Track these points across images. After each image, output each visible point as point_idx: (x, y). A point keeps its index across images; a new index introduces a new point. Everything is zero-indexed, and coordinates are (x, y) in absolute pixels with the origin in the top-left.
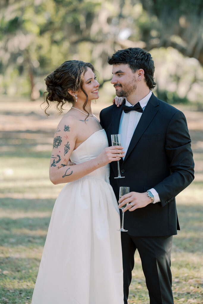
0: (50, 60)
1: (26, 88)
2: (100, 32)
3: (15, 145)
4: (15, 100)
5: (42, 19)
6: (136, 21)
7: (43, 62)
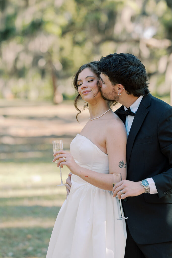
0: (72, 61)
1: (48, 92)
2: (124, 31)
3: (41, 151)
4: (37, 104)
5: (63, 20)
6: (161, 19)
7: (65, 64)
